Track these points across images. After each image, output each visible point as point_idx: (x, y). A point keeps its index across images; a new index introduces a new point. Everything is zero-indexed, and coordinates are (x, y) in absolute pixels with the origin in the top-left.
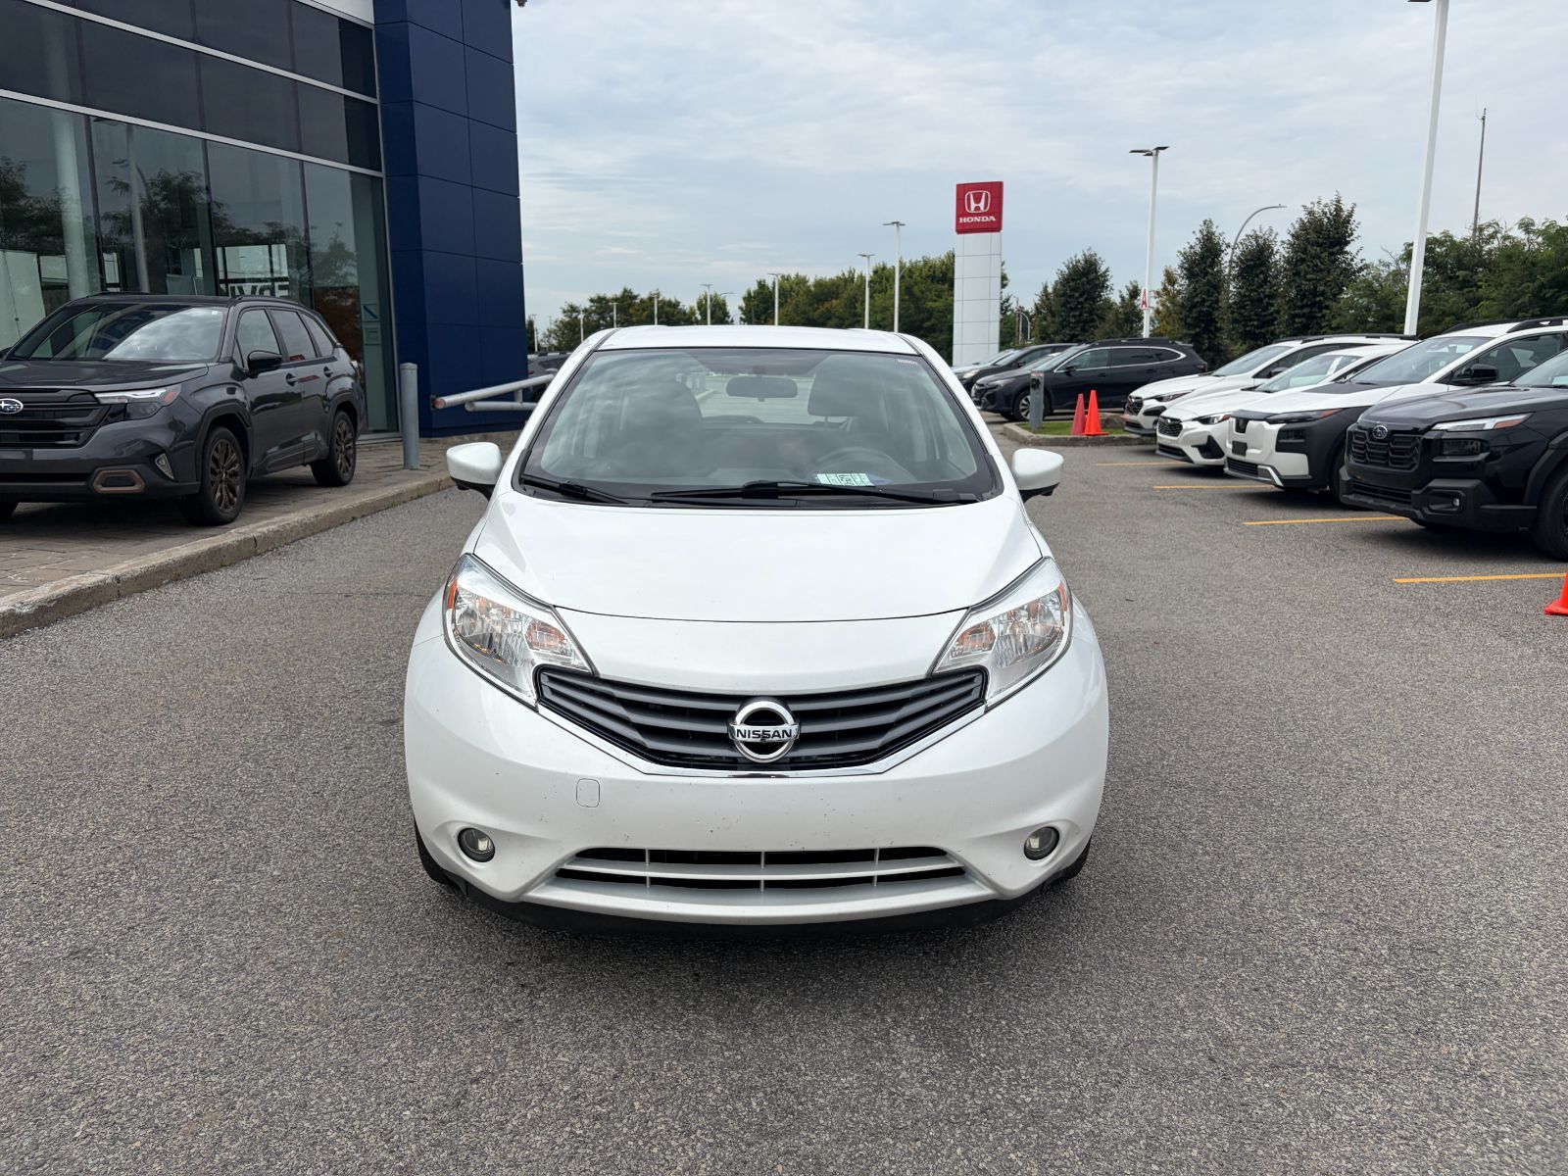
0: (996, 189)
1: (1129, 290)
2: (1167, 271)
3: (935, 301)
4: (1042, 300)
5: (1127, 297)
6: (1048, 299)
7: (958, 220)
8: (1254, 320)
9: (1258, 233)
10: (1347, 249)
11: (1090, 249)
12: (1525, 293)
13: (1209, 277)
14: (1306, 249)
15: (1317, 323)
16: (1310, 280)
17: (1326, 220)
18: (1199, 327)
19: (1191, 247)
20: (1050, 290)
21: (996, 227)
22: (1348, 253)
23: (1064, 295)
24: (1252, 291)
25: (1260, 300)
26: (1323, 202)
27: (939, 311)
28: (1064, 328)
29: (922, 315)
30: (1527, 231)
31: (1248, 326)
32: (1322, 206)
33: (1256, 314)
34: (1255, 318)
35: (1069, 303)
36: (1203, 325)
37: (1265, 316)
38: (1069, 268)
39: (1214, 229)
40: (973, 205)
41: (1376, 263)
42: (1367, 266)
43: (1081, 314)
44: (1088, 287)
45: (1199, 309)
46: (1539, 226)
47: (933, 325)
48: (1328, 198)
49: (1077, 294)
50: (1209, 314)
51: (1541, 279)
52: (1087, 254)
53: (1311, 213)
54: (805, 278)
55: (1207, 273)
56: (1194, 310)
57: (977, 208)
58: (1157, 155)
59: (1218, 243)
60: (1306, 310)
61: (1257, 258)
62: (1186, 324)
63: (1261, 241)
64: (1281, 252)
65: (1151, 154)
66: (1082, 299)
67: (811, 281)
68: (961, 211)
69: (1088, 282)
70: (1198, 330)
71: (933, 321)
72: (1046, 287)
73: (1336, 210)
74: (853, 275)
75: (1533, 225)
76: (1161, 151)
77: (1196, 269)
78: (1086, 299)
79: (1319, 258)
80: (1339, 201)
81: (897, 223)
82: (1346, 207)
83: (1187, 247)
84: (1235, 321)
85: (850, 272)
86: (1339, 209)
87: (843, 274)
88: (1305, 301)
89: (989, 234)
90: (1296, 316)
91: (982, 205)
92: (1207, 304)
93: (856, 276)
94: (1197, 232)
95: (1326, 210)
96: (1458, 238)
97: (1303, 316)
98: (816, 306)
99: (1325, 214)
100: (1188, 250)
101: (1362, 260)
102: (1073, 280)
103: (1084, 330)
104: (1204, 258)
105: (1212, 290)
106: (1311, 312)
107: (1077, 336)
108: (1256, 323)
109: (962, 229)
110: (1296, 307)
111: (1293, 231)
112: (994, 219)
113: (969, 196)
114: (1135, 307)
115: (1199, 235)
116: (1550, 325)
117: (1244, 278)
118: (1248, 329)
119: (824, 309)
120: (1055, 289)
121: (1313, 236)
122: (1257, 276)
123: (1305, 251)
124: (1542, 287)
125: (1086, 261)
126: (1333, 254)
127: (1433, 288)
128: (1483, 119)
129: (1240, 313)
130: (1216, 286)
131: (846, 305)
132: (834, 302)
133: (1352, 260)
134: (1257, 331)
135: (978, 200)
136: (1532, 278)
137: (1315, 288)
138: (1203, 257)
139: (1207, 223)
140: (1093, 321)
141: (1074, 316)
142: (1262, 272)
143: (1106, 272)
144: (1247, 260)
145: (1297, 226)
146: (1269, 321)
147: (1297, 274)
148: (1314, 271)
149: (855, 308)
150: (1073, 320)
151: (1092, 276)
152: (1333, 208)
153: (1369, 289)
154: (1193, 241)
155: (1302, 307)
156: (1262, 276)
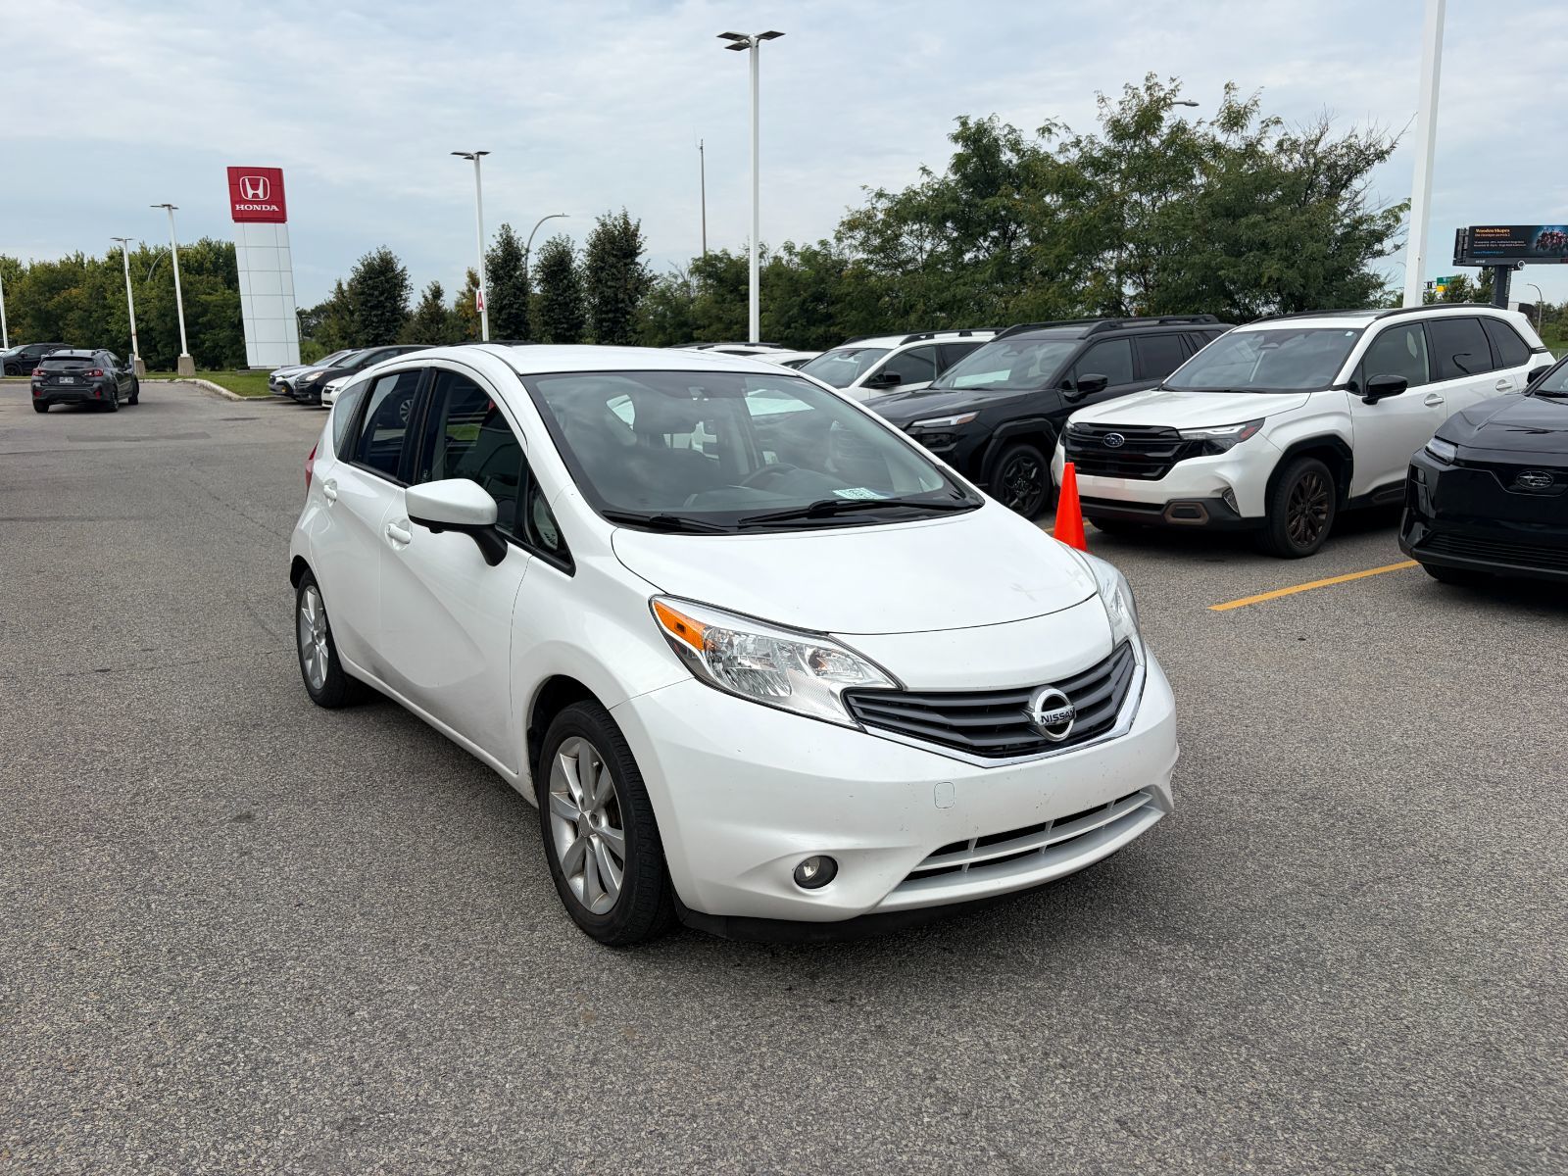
0: (275, 177)
1: (431, 290)
2: (470, 273)
3: (210, 294)
4: (337, 297)
5: (430, 297)
6: (344, 297)
7: (233, 208)
8: (563, 323)
9: (557, 240)
10: (638, 260)
11: (384, 247)
12: (794, 306)
13: (513, 280)
14: (604, 258)
15: (621, 327)
16: (610, 287)
17: (617, 233)
18: (510, 328)
19: (493, 250)
20: (345, 287)
21: (280, 217)
22: (637, 264)
23: (362, 293)
24: (558, 295)
25: (567, 304)
26: (613, 216)
27: (215, 306)
28: (366, 327)
29: (194, 309)
30: (790, 253)
31: (559, 328)
32: (612, 219)
33: (564, 317)
34: (564, 320)
35: (369, 301)
36: (514, 327)
37: (572, 319)
38: (364, 266)
39: (512, 234)
40: (250, 192)
41: (666, 275)
42: (656, 277)
43: (383, 314)
44: (387, 286)
45: (507, 311)
46: (798, 249)
47: (209, 321)
48: (617, 213)
49: (376, 293)
50: (517, 315)
51: (804, 295)
52: (382, 252)
53: (604, 225)
54: (16, 261)
55: (511, 277)
56: (504, 312)
57: (255, 196)
58: (478, 159)
59: (517, 247)
60: (611, 315)
61: (557, 264)
62: (496, 325)
63: (560, 248)
64: (580, 260)
65: (472, 158)
66: (382, 298)
67: (26, 265)
68: (236, 198)
69: (387, 281)
70: (509, 331)
71: (209, 316)
72: (340, 285)
73: (624, 224)
74: (82, 260)
75: (794, 248)
76: (481, 156)
77: (501, 272)
78: (386, 299)
79: (616, 267)
80: (626, 216)
81: (169, 206)
82: (633, 222)
83: (489, 249)
84: (546, 323)
85: (78, 256)
86: (626, 223)
87: (68, 258)
88: (609, 307)
89: (273, 224)
90: (604, 320)
91: (260, 192)
92: (515, 306)
93: (86, 261)
94: (497, 235)
95: (616, 223)
96: (733, 256)
97: (609, 320)
98: (47, 294)
99: (615, 226)
100: (490, 253)
101: (651, 271)
102: (370, 278)
103: (388, 330)
104: (506, 262)
105: (518, 293)
106: (615, 317)
107: (381, 335)
108: (565, 326)
109: (239, 217)
110: (602, 312)
111: (590, 241)
112: (277, 209)
113: (244, 180)
114: (440, 308)
115: (499, 239)
116: (926, 339)
117: (549, 282)
118: (559, 331)
119: (62, 300)
120: (350, 285)
121: (608, 247)
122: (561, 281)
123: (603, 260)
124: (804, 302)
125: (382, 259)
126: (626, 264)
127: (720, 299)
128: (701, 148)
129: (550, 317)
130: (522, 288)
131: (91, 295)
132: (74, 291)
133: (643, 271)
134: (568, 334)
135: (255, 186)
136: (796, 292)
137: (616, 295)
138: (505, 260)
139: (506, 228)
140: (396, 320)
141: (375, 315)
142: (565, 278)
143: (402, 271)
144: (551, 266)
145: (594, 236)
146: (576, 324)
147: (599, 281)
148: (613, 279)
149: (105, 298)
150: (375, 319)
151: (391, 275)
152: (621, 221)
153: (663, 297)
154: (495, 245)
155: (607, 313)
156: (565, 281)
